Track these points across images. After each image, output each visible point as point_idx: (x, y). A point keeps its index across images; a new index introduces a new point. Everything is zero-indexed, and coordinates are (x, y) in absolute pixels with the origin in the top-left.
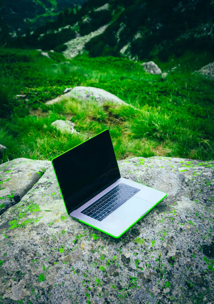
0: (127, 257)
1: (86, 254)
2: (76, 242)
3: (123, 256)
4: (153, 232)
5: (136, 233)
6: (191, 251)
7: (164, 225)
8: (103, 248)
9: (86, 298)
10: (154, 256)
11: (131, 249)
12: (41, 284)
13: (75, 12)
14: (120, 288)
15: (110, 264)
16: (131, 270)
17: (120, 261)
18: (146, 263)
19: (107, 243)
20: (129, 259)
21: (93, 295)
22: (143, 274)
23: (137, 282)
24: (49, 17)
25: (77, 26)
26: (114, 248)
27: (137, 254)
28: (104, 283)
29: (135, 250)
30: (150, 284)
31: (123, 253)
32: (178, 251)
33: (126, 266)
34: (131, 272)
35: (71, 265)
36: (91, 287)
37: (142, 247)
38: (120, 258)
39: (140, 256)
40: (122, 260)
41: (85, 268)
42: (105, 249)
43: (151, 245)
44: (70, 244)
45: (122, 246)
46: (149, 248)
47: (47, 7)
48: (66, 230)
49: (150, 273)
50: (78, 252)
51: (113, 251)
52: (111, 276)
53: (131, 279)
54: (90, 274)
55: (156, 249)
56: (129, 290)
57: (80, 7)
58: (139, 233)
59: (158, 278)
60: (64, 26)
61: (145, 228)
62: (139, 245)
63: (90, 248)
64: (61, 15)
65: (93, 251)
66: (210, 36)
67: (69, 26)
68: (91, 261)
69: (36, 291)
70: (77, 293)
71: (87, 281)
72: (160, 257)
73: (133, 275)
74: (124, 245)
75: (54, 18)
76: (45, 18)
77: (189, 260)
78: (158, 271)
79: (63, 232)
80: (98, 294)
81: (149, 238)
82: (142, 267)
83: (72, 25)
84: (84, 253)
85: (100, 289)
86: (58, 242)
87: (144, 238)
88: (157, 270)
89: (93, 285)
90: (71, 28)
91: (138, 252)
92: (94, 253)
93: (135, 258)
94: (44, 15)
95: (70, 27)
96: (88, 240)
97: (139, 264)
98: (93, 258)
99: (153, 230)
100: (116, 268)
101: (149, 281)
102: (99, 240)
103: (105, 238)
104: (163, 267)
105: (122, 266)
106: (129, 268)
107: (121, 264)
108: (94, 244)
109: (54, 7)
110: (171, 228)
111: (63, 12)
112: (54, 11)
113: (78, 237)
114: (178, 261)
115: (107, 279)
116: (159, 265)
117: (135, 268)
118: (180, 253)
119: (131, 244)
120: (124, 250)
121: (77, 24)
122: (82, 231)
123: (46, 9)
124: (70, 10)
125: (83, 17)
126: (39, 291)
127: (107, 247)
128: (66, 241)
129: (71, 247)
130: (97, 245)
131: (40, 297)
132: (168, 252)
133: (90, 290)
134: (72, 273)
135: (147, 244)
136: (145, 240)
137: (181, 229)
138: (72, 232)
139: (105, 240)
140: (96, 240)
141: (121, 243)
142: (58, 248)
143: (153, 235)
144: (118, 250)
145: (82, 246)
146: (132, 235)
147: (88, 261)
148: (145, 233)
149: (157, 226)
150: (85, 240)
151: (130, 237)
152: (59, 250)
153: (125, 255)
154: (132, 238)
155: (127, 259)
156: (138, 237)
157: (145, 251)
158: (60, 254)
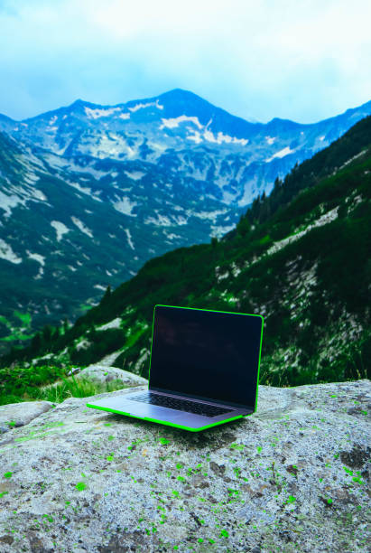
0: (219, 465)
1: (152, 462)
2: (134, 448)
3: (214, 464)
4: (257, 437)
5: (230, 438)
6: (322, 460)
7: (274, 430)
8: (178, 454)
9: (158, 512)
10: (264, 464)
11: (225, 456)
12: (82, 494)
13: (62, 332)
14: (214, 502)
15: (192, 473)
16: (228, 480)
17: (209, 470)
18: (251, 471)
19: (185, 448)
20: (223, 467)
21: (170, 509)
22: (248, 486)
23: (241, 496)
24: (17, 342)
25: (65, 355)
26: (197, 454)
27: (236, 461)
28: (187, 496)
29: (231, 457)
30: (261, 499)
31: (212, 460)
32: (300, 458)
33: (221, 476)
34: (230, 484)
35: (128, 474)
36: (166, 500)
37: (242, 453)
38: (209, 466)
39: (242, 464)
40: (212, 468)
41: (153, 477)
42: (182, 456)
44: (123, 451)
45: (209, 452)
46: (254, 455)
47: (13, 326)
48: (115, 435)
49: (260, 486)
50: (137, 460)
51: (195, 458)
52: (196, 487)
53: (230, 492)
54: (162, 484)
55: (265, 457)
56: (229, 505)
57: (70, 325)
58: (236, 438)
59: (274, 491)
60: (43, 356)
61: (243, 433)
62: (238, 450)
63: (158, 454)
64: (37, 337)
65: (162, 458)
66: (295, 369)
67: (52, 354)
68: (162, 470)
69: (74, 503)
70: (143, 505)
71: (157, 493)
72: (273, 465)
73: (231, 486)
74: (212, 451)
75: (24, 343)
76: (9, 344)
77: (320, 469)
78: (273, 483)
79: (111, 438)
80: (179, 508)
81: (251, 444)
82: (246, 477)
83: (56, 353)
84: (148, 461)
85: (181, 502)
86: (103, 449)
87: (245, 444)
88: (270, 482)
89: (169, 498)
90: (55, 357)
91: (237, 459)
92: (164, 460)
93: (234, 465)
94: (8, 339)
95: (52, 358)
96: (153, 445)
97: (240, 473)
98: (164, 467)
99: (257, 435)
100: (203, 477)
101: (260, 495)
102: (170, 445)
103: (180, 443)
104: (280, 477)
105: (213, 476)
106: (225, 478)
107: (211, 473)
108: (163, 449)
109: (26, 325)
110: (285, 432)
111: (41, 333)
112: (24, 333)
113: (136, 442)
114: (303, 470)
115: (190, 492)
116: (274, 474)
117: (235, 478)
118: (304, 460)
119: (224, 450)
120: (213, 456)
121: (65, 351)
122: (142, 436)
123: (12, 329)
124: (54, 330)
125: (76, 341)
126: (78, 503)
127: (186, 453)
128: (117, 448)
129: (126, 454)
130: (169, 450)
131: (80, 510)
132: (284, 460)
133: (164, 503)
134: (132, 482)
135: (249, 450)
136: (246, 446)
137: (302, 435)
138: (125, 436)
139: (182, 445)
140: (166, 445)
141: (208, 449)
142: (103, 456)
143: (257, 441)
144: (204, 457)
145: (145, 452)
146: (224, 440)
147: (157, 470)
148: (244, 439)
149: (263, 431)
150: (148, 445)
151: (221, 443)
152: (106, 459)
153: (216, 463)
154: (224, 443)
155: (220, 467)
156: (233, 443)
157: (249, 458)
158: (108, 462)
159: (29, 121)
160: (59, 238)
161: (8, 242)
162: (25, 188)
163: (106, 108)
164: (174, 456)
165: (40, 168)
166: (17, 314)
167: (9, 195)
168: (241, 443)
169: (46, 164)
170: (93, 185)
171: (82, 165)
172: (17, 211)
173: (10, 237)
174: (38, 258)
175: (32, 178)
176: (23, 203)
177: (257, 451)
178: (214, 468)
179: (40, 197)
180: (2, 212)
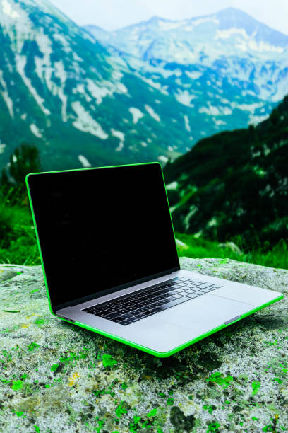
0: (186, 414)
1: (79, 399)
2: (59, 369)
3: (177, 412)
4: (255, 363)
5: (211, 362)
7: (282, 351)
8: (124, 386)
10: (260, 417)
11: (198, 397)
15: (139, 427)
17: (168, 423)
19: (137, 376)
20: (191, 419)
26: (153, 389)
27: (214, 408)
29: (208, 400)
31: (176, 404)
35: (32, 421)
37: (226, 393)
38: (168, 416)
39: (222, 416)
40: (172, 420)
42: (129, 390)
43: (249, 392)
44: (42, 373)
45: (174, 387)
46: (246, 397)
48: (41, 342)
50: (58, 393)
51: (150, 397)
55: (263, 403)
58: (220, 363)
61: (233, 354)
62: (220, 388)
63: (92, 384)
65: (98, 393)
68: (90, 416)
72: (275, 421)
74: (179, 385)
79: (32, 346)
81: (243, 375)
84: (74, 396)
86: (13, 365)
87: (233, 374)
91: (216, 405)
92: (99, 396)
93: (209, 418)
96: (90, 367)
98: (97, 410)
99: (255, 359)
102: (116, 368)
103: (132, 365)
108: (102, 375)
113: (66, 357)
119: (199, 385)
120: (179, 395)
122: (78, 348)
127: (136, 386)
128: (35, 366)
129: (45, 380)
130: (111, 378)
135: (239, 388)
136: (235, 379)
138: (54, 347)
139: (133, 371)
140: (108, 368)
141: (173, 381)
142: (9, 379)
143: (254, 370)
144: (164, 396)
145: (73, 379)
146: (202, 365)
147: (82, 415)
148: (234, 365)
149: (264, 352)
150: (82, 366)
151: (196, 370)
152: (11, 385)
153: (182, 409)
154: (201, 371)
155: (186, 419)
156: (215, 371)
157: (236, 404)
158: (12, 392)
159: (117, 31)
160: (135, 120)
161: (98, 122)
162: (112, 82)
163: (175, 22)
164: (116, 390)
165: (124, 67)
167: (100, 87)
168: (228, 373)
169: (128, 65)
170: (162, 81)
171: (154, 66)
172: (106, 100)
173: (100, 119)
174: (119, 135)
175: (117, 75)
176: (111, 93)
177: (251, 390)
178: (177, 420)
179: (123, 89)
180: (94, 100)
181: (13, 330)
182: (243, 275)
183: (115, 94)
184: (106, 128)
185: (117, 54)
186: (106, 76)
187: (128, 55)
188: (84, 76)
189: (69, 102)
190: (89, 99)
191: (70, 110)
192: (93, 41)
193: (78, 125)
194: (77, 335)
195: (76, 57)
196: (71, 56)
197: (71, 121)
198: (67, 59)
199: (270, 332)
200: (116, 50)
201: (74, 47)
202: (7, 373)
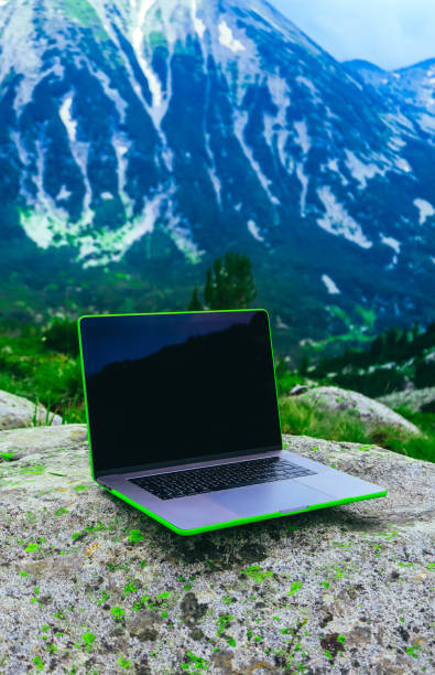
0: (200, 602)
1: (91, 569)
2: (80, 538)
3: (191, 598)
4: (308, 563)
6: (405, 637)
7: (348, 554)
8: (144, 564)
9: (29, 667)
10: (284, 618)
11: (222, 587)
13: (410, 337)
15: (143, 606)
16: (198, 636)
17: (177, 607)
18: (250, 629)
19: (162, 556)
20: (204, 607)
21: (52, 668)
22: (230, 656)
24: (355, 343)
25: (410, 367)
26: (174, 572)
27: (234, 600)
28: (103, 649)
29: (231, 591)
31: (193, 590)
32: (362, 625)
33: (189, 624)
34: (196, 644)
35: (35, 583)
36: (60, 647)
37: (256, 589)
38: (180, 601)
39: (241, 609)
40: (183, 606)
41: (71, 599)
42: (146, 569)
43: (287, 591)
44: (61, 539)
45: (198, 573)
46: (278, 596)
47: (353, 323)
48: (71, 508)
49: (253, 661)
50: (70, 560)
51: (168, 579)
52: (132, 635)
53: (187, 660)
54: (76, 616)
55: (296, 605)
57: (422, 331)
58: (265, 557)
60: (383, 363)
61: (287, 550)
62: (251, 582)
63: (106, 557)
64: (378, 341)
65: (112, 567)
67: (394, 364)
68: (97, 588)
71: (55, 630)
72: (300, 626)
73: (197, 649)
74: (206, 572)
75: (364, 345)
76: (345, 344)
77: (391, 656)
78: (280, 661)
79: (61, 511)
80: (70, 669)
81: (287, 573)
82: (235, 637)
83: (399, 362)
84: (86, 566)
85: (84, 658)
86: (34, 528)
87: (275, 571)
88: (276, 658)
89: (69, 645)
90: (398, 368)
91: (238, 598)
92: (113, 570)
93: (225, 609)
94: (345, 338)
95: (393, 368)
96: (114, 540)
97: (228, 626)
98: (106, 583)
100: (158, 619)
102: (141, 544)
103: (160, 544)
104: (299, 653)
105: (177, 621)
106: (196, 629)
107: (176, 615)
108: (124, 549)
109: (369, 324)
110: (367, 565)
111: (384, 336)
112: (365, 333)
113: (92, 528)
114: (354, 650)
115: (115, 641)
116: (291, 645)
117: (213, 635)
118: (368, 631)
119: (230, 576)
120: (201, 582)
121: (411, 362)
122: (109, 518)
123: (352, 327)
124: (400, 334)
125: (426, 351)
127: (157, 566)
128: (56, 531)
129: (62, 546)
130: (131, 555)
132: (330, 618)
133: (52, 653)
134: (28, 599)
135: (274, 585)
136: (275, 576)
137: (395, 576)
138: (83, 515)
139: (158, 550)
140: (133, 544)
141: (200, 567)
142: (25, 541)
143: (303, 570)
144: (184, 581)
145: (92, 550)
146: (242, 555)
147: (88, 586)
148: (281, 561)
149: (326, 553)
150: (105, 538)
151: (233, 560)
152: (25, 546)
153: (198, 597)
154: (238, 562)
155: (197, 606)
156: (255, 565)
157: (261, 601)
158: (24, 553)
159: (402, 71)
160: (422, 220)
161: (358, 220)
162: (387, 155)
165: (408, 130)
166: (359, 309)
167: (366, 163)
169: (417, 126)
172: (373, 183)
173: (361, 215)
174: (393, 243)
175: (397, 143)
176: (382, 173)
177: (288, 589)
178: (188, 606)
179: (404, 166)
180: (355, 183)
181: (47, 493)
182: (369, 466)
183: (389, 174)
184: (369, 232)
185: (398, 108)
186: (378, 145)
187: (417, 110)
188: (340, 145)
189: (312, 187)
190: (345, 182)
191: (313, 199)
192: (360, 87)
193: (324, 224)
194: (113, 505)
195: (330, 114)
196: (321, 110)
197: (313, 217)
198: (315, 116)
199: (349, 534)
200: (396, 102)
201: (326, 97)
202: (26, 534)
